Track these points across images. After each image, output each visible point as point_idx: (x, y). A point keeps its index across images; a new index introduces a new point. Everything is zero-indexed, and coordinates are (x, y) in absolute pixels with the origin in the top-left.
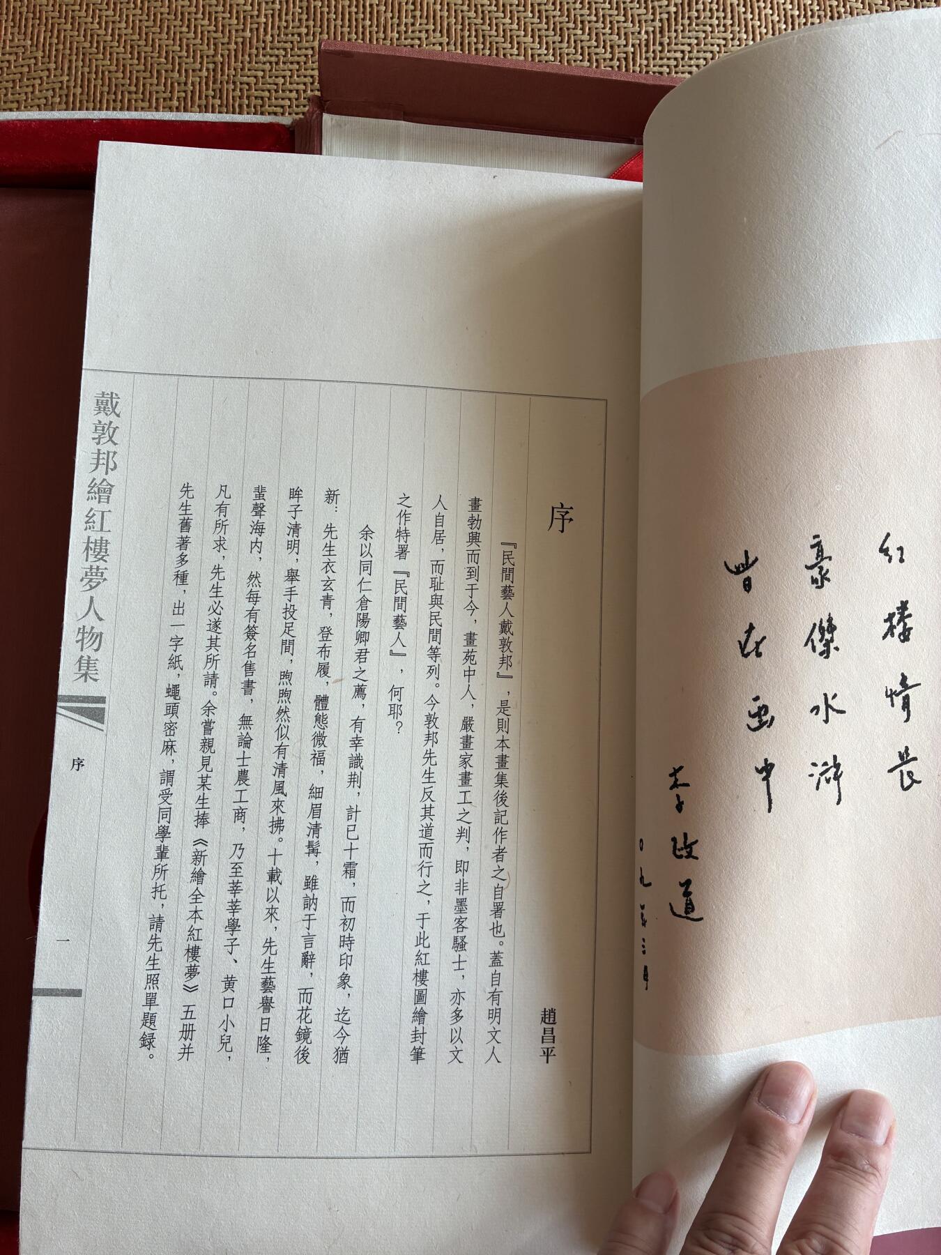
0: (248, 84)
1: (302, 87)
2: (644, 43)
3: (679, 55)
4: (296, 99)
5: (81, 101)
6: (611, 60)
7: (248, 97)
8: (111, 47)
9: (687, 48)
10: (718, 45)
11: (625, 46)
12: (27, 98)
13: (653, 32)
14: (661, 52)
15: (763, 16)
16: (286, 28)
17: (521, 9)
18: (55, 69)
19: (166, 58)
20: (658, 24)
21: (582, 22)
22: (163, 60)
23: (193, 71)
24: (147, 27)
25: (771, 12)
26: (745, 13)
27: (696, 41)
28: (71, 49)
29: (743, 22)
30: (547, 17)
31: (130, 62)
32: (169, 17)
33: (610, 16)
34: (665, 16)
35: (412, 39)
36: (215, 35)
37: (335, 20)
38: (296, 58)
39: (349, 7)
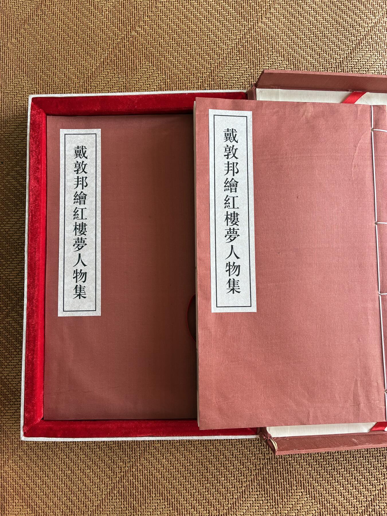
0: (222, 76)
1: (239, 76)
2: (346, 57)
3: (357, 61)
4: (238, 81)
5: (170, 84)
6: (336, 63)
7: (222, 81)
8: (178, 66)
9: (359, 58)
10: (369, 57)
11: (340, 58)
12: (152, 83)
13: (348, 53)
14: (351, 60)
15: (382, 47)
16: (233, 57)
17: (306, 48)
18: (160, 73)
19: (195, 69)
20: (350, 51)
21: (326, 51)
22: (195, 70)
23: (204, 73)
24: (188, 59)
25: (384, 45)
26: (376, 46)
27: (362, 56)
28: (165, 66)
29: (376, 49)
30: (314, 50)
31: (184, 70)
32: (195, 55)
33: (335, 49)
34: (352, 48)
35: (272, 59)
36: (210, 61)
37: (248, 54)
38: (236, 67)
39: (252, 49)
